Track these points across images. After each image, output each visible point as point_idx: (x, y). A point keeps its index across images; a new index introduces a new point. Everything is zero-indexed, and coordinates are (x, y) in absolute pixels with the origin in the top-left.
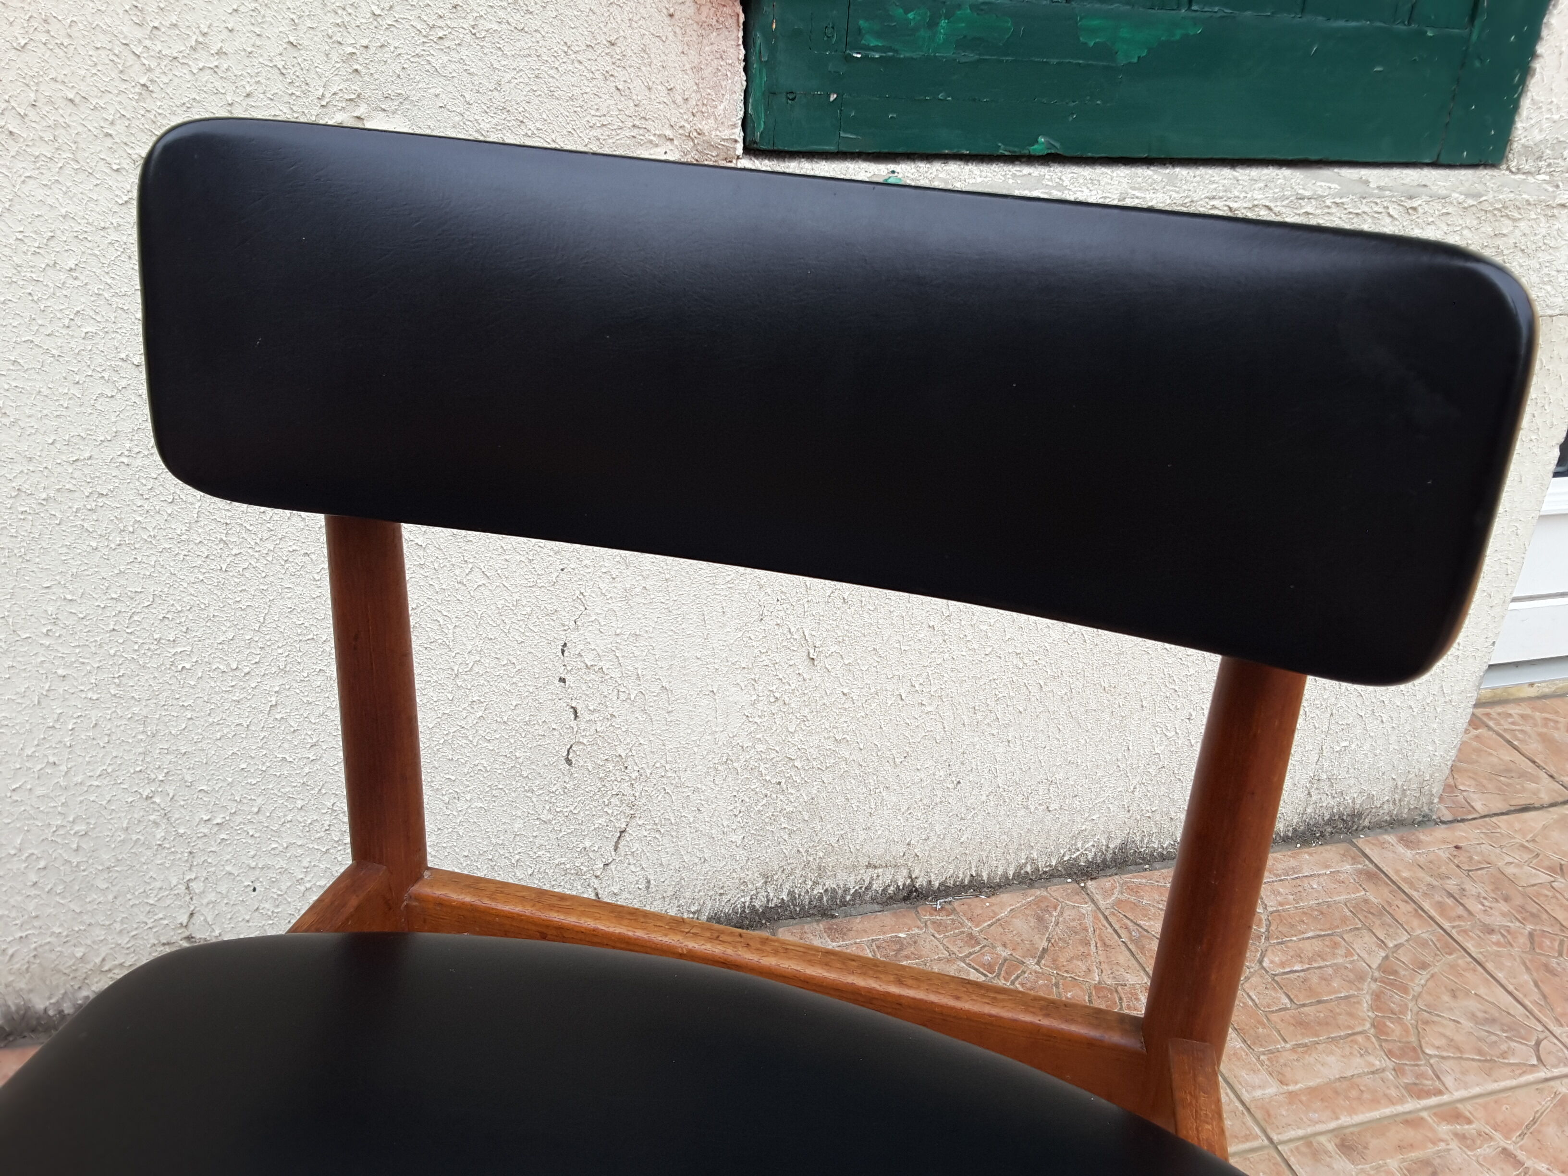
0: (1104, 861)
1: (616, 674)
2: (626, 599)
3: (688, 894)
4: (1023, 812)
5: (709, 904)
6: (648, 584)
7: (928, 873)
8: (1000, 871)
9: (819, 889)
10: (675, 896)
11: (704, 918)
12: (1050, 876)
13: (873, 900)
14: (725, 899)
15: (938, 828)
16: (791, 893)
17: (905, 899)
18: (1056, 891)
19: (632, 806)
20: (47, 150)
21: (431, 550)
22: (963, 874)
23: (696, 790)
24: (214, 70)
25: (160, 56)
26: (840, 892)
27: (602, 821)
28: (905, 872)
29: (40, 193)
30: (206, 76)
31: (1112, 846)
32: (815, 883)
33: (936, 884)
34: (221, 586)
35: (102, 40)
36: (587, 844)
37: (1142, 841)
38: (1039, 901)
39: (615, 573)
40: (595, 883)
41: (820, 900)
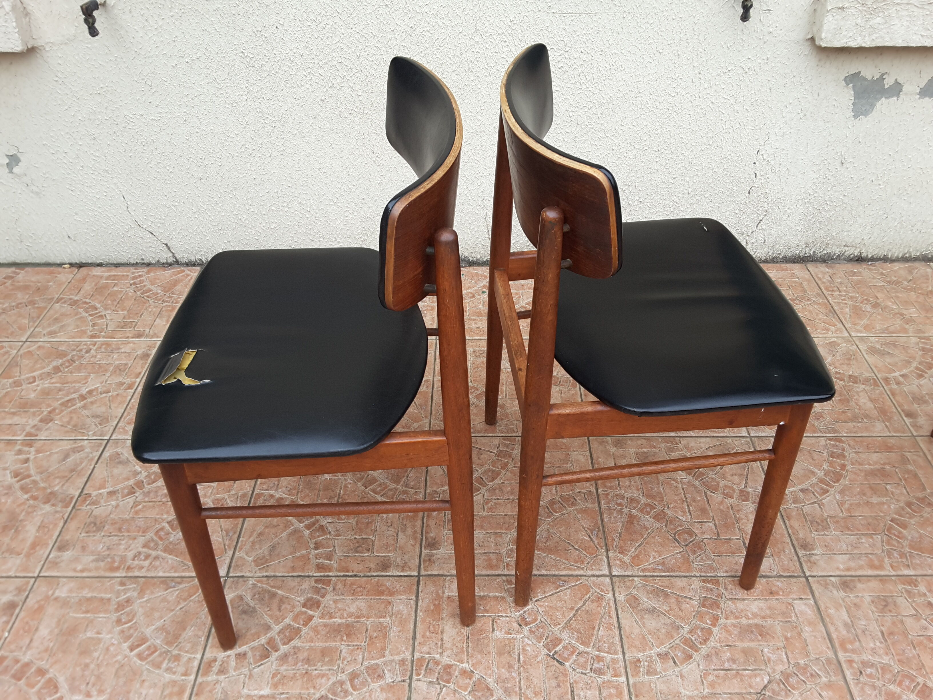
1: (773, 162)
2: (783, 136)
3: (777, 247)
4: (910, 232)
5: (784, 251)
6: (792, 131)
7: (867, 252)
8: (896, 255)
9: (825, 252)
10: (773, 247)
11: (781, 257)
12: (916, 259)
13: (844, 259)
14: (790, 250)
15: (876, 234)
16: (814, 252)
17: (857, 260)
18: (917, 264)
19: (766, 212)
21: (726, 115)
22: (881, 253)
23: (789, 209)
26: (832, 254)
27: (755, 216)
28: (858, 250)
32: (824, 250)
33: (870, 256)
34: (663, 124)
36: (748, 223)
38: (909, 267)
39: (782, 126)
40: (747, 238)
41: (824, 256)
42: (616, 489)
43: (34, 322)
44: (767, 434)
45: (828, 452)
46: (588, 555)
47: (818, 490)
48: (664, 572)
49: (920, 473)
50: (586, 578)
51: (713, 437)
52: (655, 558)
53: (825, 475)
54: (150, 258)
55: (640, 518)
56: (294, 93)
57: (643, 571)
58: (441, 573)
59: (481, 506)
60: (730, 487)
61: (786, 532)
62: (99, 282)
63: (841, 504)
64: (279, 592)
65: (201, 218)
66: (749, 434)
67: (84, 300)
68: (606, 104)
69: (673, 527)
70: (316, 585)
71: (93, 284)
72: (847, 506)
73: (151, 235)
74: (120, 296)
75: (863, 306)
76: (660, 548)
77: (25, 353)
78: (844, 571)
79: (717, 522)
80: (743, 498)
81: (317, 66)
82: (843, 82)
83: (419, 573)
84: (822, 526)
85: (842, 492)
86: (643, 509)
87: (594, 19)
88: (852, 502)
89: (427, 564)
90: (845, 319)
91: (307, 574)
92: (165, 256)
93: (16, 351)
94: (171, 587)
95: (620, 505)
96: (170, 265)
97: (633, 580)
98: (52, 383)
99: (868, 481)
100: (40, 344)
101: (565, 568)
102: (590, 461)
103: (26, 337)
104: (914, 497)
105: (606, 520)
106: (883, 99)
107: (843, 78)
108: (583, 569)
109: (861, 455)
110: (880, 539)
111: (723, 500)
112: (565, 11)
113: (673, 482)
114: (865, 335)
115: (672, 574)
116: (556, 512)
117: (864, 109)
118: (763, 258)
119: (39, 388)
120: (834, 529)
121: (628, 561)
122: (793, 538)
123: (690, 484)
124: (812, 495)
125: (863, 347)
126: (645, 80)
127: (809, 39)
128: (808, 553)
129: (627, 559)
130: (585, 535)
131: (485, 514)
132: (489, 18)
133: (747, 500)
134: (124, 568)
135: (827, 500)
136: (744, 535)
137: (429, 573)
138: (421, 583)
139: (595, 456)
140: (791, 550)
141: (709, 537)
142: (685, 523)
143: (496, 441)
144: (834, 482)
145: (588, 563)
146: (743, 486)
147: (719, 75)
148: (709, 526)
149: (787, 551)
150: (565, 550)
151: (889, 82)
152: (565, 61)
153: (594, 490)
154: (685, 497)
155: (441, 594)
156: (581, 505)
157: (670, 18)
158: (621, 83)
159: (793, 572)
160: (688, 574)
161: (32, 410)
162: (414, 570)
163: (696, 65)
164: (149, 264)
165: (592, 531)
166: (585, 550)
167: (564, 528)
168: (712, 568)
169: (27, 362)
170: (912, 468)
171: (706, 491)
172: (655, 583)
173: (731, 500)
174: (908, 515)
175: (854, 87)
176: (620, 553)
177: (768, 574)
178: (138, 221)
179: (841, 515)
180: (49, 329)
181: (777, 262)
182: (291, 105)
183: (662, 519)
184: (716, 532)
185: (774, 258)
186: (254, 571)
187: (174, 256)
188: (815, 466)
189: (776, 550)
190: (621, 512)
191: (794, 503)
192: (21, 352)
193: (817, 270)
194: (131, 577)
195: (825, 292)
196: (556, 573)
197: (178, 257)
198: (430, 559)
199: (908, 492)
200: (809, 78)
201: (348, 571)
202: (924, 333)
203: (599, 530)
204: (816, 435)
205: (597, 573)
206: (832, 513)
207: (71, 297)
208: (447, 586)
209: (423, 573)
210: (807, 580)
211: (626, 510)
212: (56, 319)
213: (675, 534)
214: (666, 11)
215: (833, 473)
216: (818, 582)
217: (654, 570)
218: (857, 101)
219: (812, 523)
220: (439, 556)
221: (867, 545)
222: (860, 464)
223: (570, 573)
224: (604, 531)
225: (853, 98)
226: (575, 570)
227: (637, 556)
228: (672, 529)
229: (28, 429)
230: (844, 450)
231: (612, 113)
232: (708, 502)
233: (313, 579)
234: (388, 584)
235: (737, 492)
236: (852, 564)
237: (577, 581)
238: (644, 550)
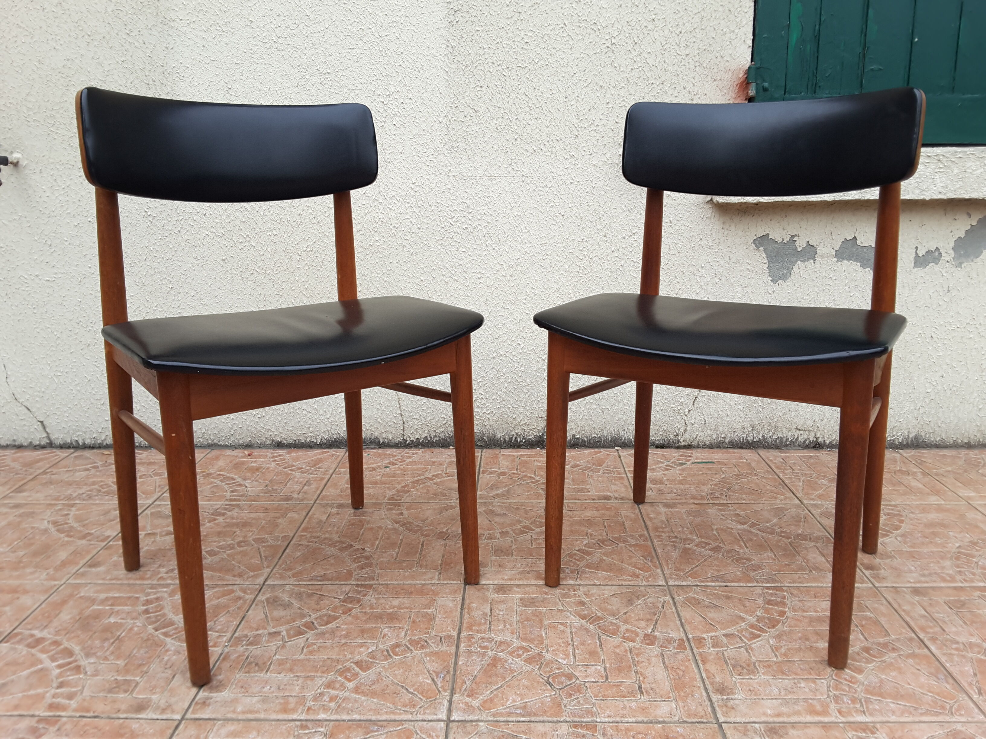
0: (907, 444)
3: (721, 429)
5: (729, 435)
7: (823, 437)
9: (775, 437)
10: (715, 429)
11: (727, 441)
13: (799, 446)
14: (736, 434)
16: (763, 436)
17: (814, 447)
20: (549, 154)
24: (595, 130)
25: (582, 127)
26: (784, 439)
28: (813, 435)
29: (546, 166)
30: (593, 132)
31: (911, 436)
32: (774, 433)
33: (828, 442)
34: (575, 287)
35: (568, 124)
36: (683, 400)
37: (925, 436)
40: (685, 418)
41: (776, 441)
42: (485, 632)
44: (689, 583)
45: (764, 601)
46: (424, 699)
47: (747, 635)
48: (523, 716)
49: (883, 620)
50: (413, 723)
51: (622, 585)
52: (514, 701)
53: (758, 621)
54: (22, 440)
55: (506, 661)
56: (195, 252)
57: (494, 715)
58: (213, 716)
59: (300, 649)
60: (632, 631)
61: (698, 676)
63: (775, 649)
65: (83, 391)
66: (667, 583)
68: (514, 266)
69: (548, 669)
72: (783, 651)
73: (26, 411)
75: (819, 481)
76: (523, 692)
78: (772, 717)
79: (608, 665)
80: (648, 642)
81: (219, 225)
82: (753, 245)
83: (184, 716)
84: (748, 670)
85: (778, 637)
86: (514, 652)
87: (494, 182)
88: (790, 646)
89: (199, 707)
90: (797, 490)
92: (39, 437)
95: (486, 648)
96: (43, 447)
97: (477, 725)
99: (813, 627)
101: (386, 712)
102: (460, 606)
104: (874, 643)
105: (460, 663)
106: (799, 262)
107: (752, 241)
108: (412, 714)
109: (805, 603)
110: (825, 684)
111: (621, 643)
112: (465, 175)
113: (560, 626)
114: (820, 502)
115: (533, 719)
116: (396, 655)
117: (781, 273)
118: (707, 443)
120: (763, 674)
121: (477, 705)
122: (707, 682)
123: (582, 628)
124: (738, 640)
125: (816, 512)
126: (552, 242)
127: (708, 202)
128: (725, 697)
129: (476, 703)
130: (427, 678)
131: (302, 657)
132: (391, 180)
133: (652, 643)
135: (756, 644)
136: (641, 679)
137: (197, 716)
138: (181, 727)
139: (467, 602)
140: (702, 694)
141: (593, 680)
142: (566, 667)
143: (347, 589)
144: (769, 628)
145: (420, 708)
146: (650, 631)
147: (624, 238)
148: (596, 669)
149: (697, 695)
150: (395, 693)
151: (801, 244)
152: (469, 222)
153: (455, 634)
154: (572, 640)
156: (434, 647)
157: (568, 182)
158: (526, 245)
159: (702, 717)
160: (555, 719)
162: (178, 713)
163: (599, 228)
164: (20, 447)
165: (437, 674)
166: (422, 693)
167: (401, 671)
168: (589, 712)
170: (872, 615)
171: (601, 634)
172: (507, 729)
173: (631, 644)
174: (864, 660)
175: (765, 250)
176: (468, 696)
177: (666, 719)
178: (15, 393)
179: (775, 659)
181: (724, 448)
182: (190, 265)
183: (536, 661)
184: (604, 675)
185: (719, 443)
187: (48, 437)
188: (746, 612)
189: (682, 694)
190: (484, 655)
191: (713, 647)
193: (768, 454)
195: (775, 470)
196: (373, 718)
197: (53, 437)
198: (204, 703)
199: (865, 638)
200: (717, 241)
201: (88, 712)
202: (890, 501)
203: (448, 672)
204: (751, 585)
205: (430, 717)
206: (763, 657)
209: (189, 716)
210: (720, 726)
211: (490, 653)
213: (548, 677)
214: (563, 175)
215: (768, 619)
216: (735, 728)
217: (509, 714)
218: (771, 265)
219: (734, 666)
221: (807, 690)
222: (804, 611)
223: (393, 717)
224: (454, 675)
225: (766, 262)
226: (400, 714)
227: (491, 700)
228: (545, 672)
230: (784, 597)
231: (521, 275)
232: (601, 645)
234: (135, 727)
235: (642, 636)
236: (784, 709)
237: (398, 726)
238: (503, 693)
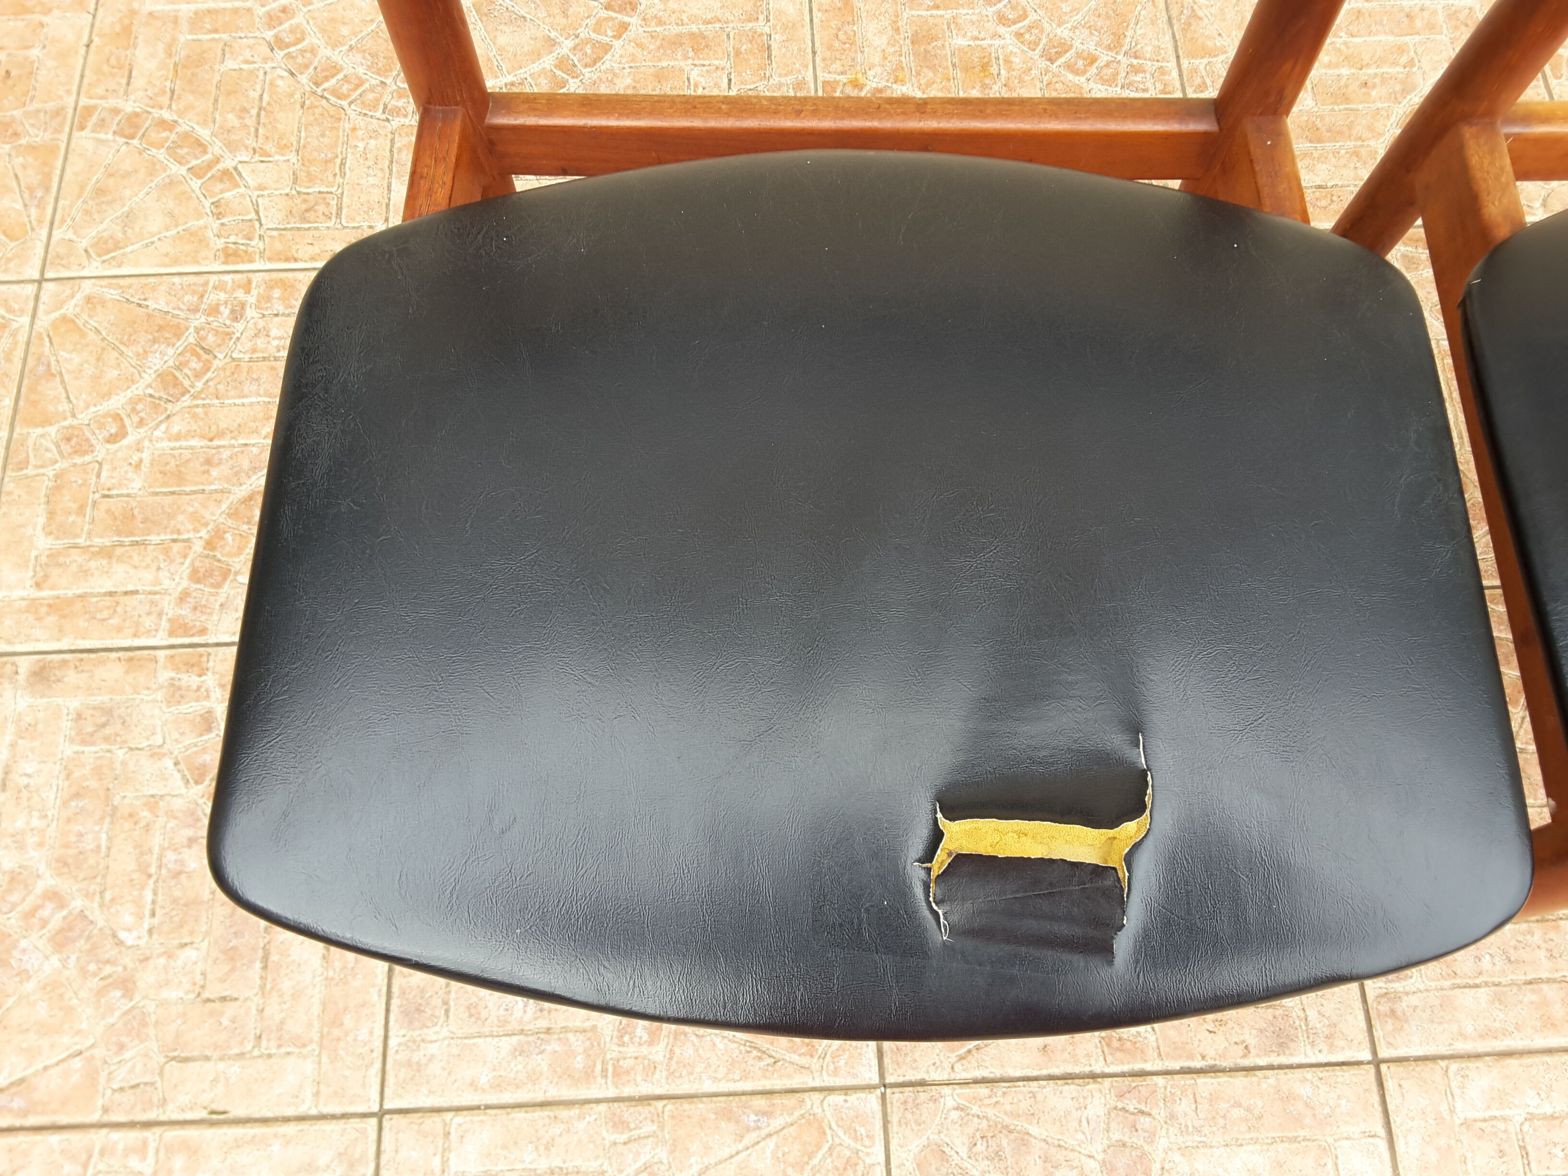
43: (41, 205)
62: (174, 40)
64: (1034, 1130)
67: (156, 113)
70: (1120, 1105)
71: (160, 46)
74: (254, 95)
77: (55, 325)
83: (1374, 1052)
89: (1389, 1027)
91: (1087, 1069)
93: (26, 320)
94: (748, 1130)
98: (178, 437)
100: (87, 287)
103: (38, 263)
119: (146, 456)
134: (604, 1071)
137: (1400, 1051)
138: (1390, 1085)
155: (1448, 1118)
161: (154, 538)
169: (76, 359)
180: (92, 232)
186: (947, 1065)
192: (44, 321)
194: (630, 1099)
198: (1393, 1012)
201: (1191, 1057)
207: (112, 102)
208: (1456, 1091)
209: (1383, 1053)
212: (100, 192)
220: (1414, 1000)
229: (170, 609)
233: (1107, 1082)
234: (1305, 1091)
